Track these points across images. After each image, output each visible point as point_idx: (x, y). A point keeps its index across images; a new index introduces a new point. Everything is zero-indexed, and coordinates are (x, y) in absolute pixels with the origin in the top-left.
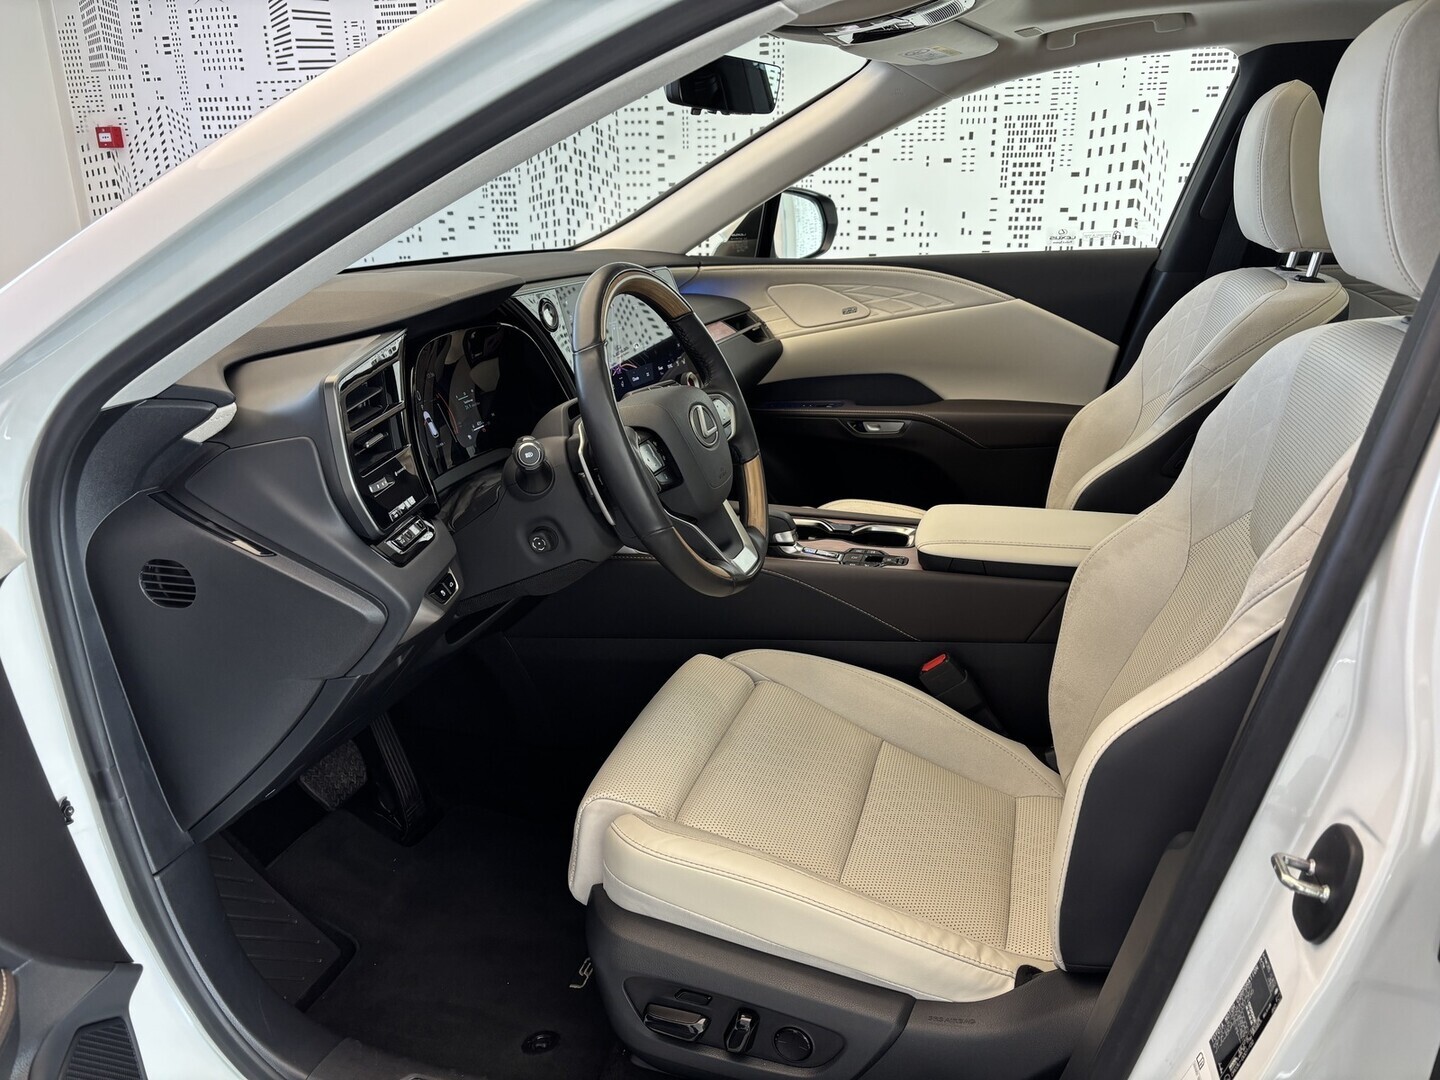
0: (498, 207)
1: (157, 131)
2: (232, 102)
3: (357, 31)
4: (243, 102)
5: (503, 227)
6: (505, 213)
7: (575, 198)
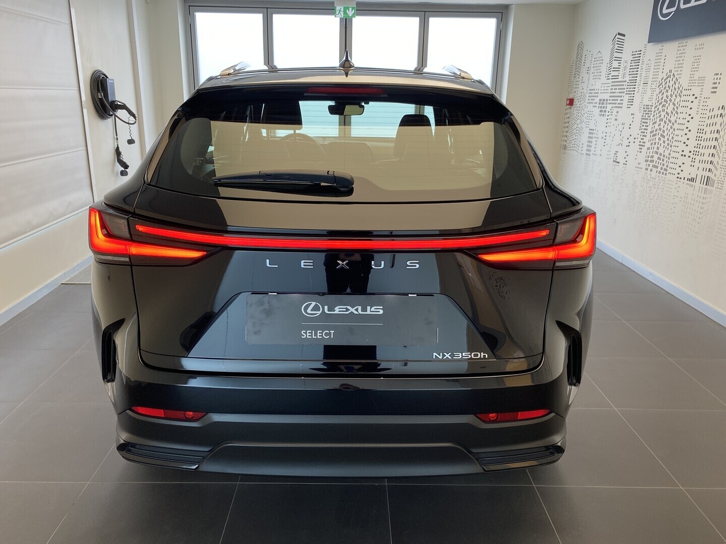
0: (642, 134)
1: (580, 100)
2: (595, 91)
3: (625, 64)
4: (597, 91)
5: (641, 144)
6: (643, 137)
7: (663, 133)
